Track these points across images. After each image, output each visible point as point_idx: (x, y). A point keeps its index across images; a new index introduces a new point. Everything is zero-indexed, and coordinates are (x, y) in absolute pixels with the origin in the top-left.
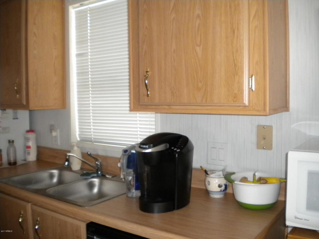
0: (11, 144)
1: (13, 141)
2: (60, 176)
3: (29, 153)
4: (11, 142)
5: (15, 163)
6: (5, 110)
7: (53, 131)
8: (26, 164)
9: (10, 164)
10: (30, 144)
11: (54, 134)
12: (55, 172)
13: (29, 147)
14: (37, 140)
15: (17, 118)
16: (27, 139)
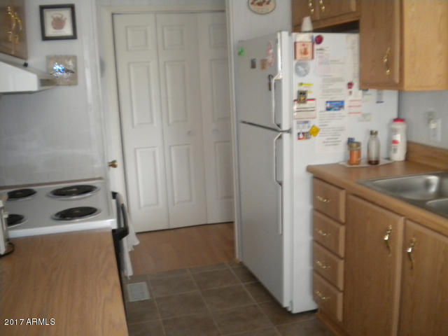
0: (373, 136)
1: (376, 133)
2: (440, 185)
3: (395, 150)
4: (373, 133)
5: (377, 162)
6: (367, 90)
7: (432, 121)
8: (390, 165)
9: (370, 162)
10: (398, 137)
11: (433, 126)
12: (434, 179)
13: (395, 142)
14: (408, 133)
15: (382, 102)
16: (394, 131)
